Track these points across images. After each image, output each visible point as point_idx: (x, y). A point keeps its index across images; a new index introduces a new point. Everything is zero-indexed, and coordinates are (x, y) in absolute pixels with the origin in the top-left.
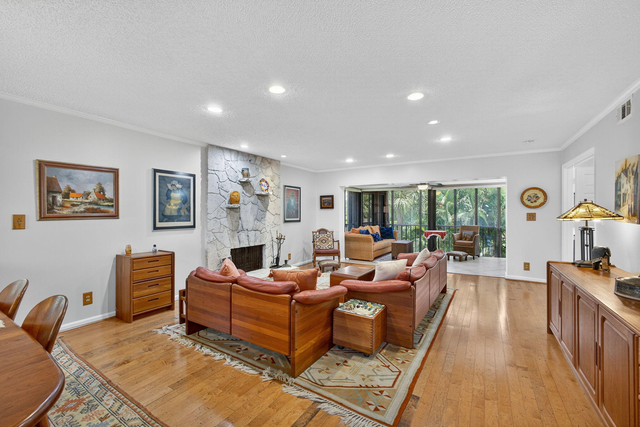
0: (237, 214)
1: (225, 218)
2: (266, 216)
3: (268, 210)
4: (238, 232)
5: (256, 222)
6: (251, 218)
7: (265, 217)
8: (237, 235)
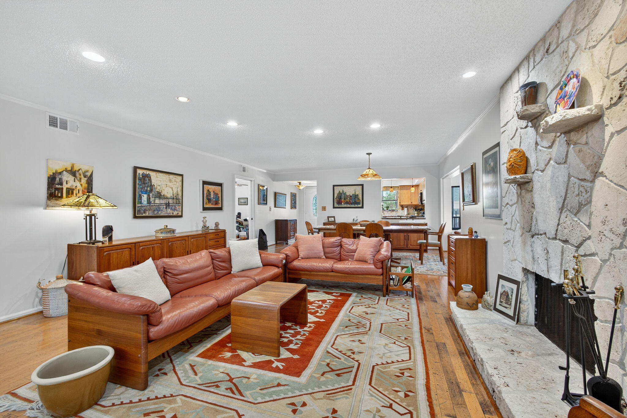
0: (528, 195)
1: (515, 204)
2: (594, 199)
3: (602, 174)
4: (533, 236)
5: (563, 216)
6: (553, 205)
7: (589, 202)
8: (529, 241)
